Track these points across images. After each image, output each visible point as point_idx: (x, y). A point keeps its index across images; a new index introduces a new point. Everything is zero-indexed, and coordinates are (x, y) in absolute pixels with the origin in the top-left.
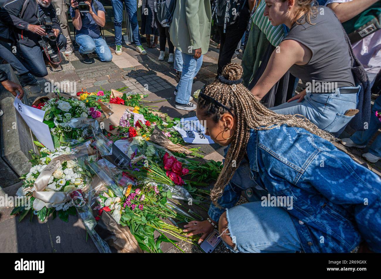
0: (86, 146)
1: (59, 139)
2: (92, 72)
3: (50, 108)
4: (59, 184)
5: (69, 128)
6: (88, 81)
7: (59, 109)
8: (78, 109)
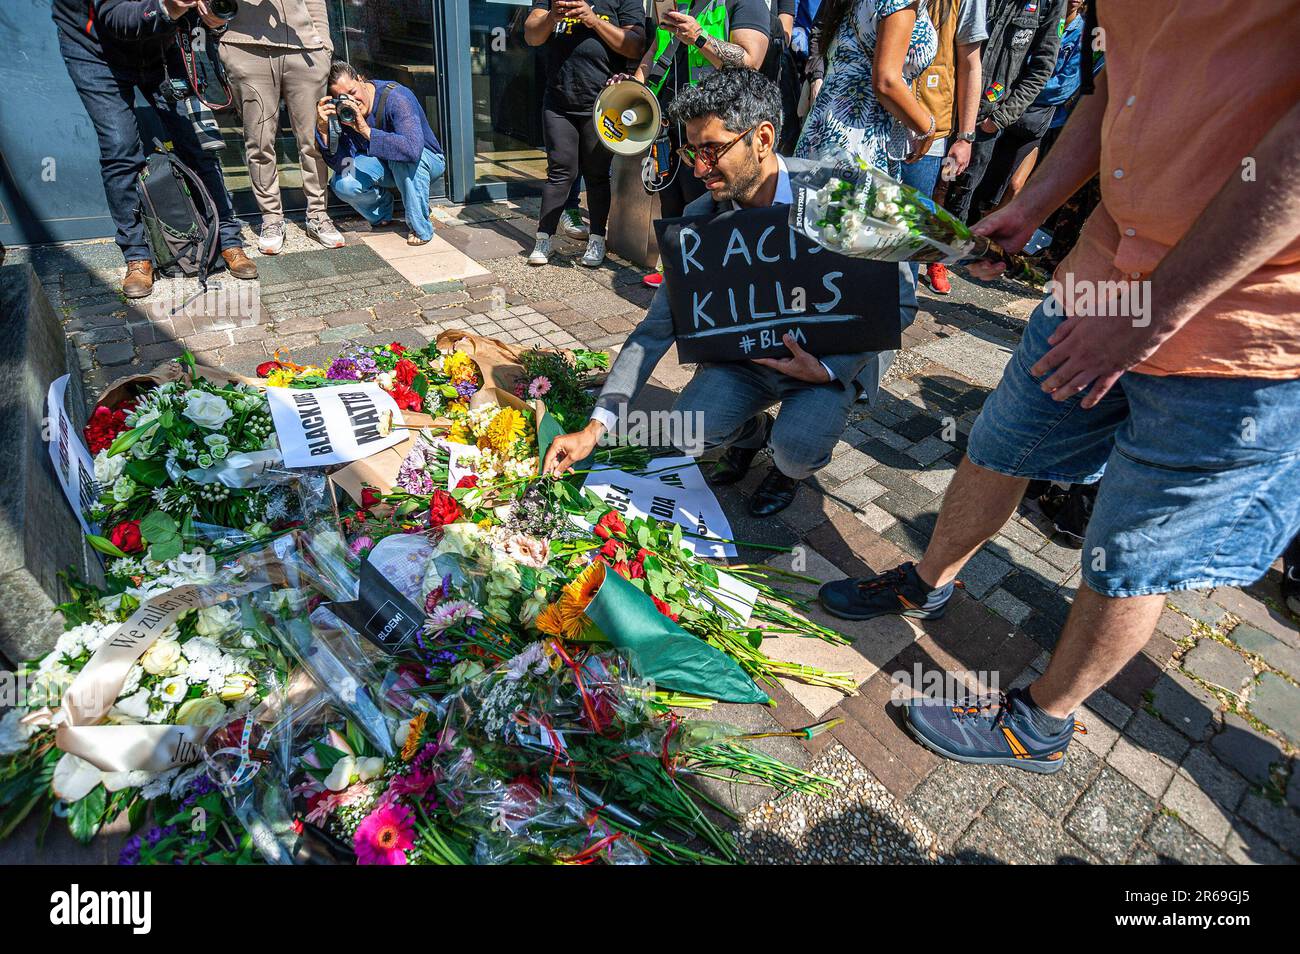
0: (274, 555)
1: (180, 530)
2: (314, 297)
3: (156, 414)
4: (159, 698)
5: (217, 489)
6: (302, 327)
7: (189, 421)
8: (255, 422)
